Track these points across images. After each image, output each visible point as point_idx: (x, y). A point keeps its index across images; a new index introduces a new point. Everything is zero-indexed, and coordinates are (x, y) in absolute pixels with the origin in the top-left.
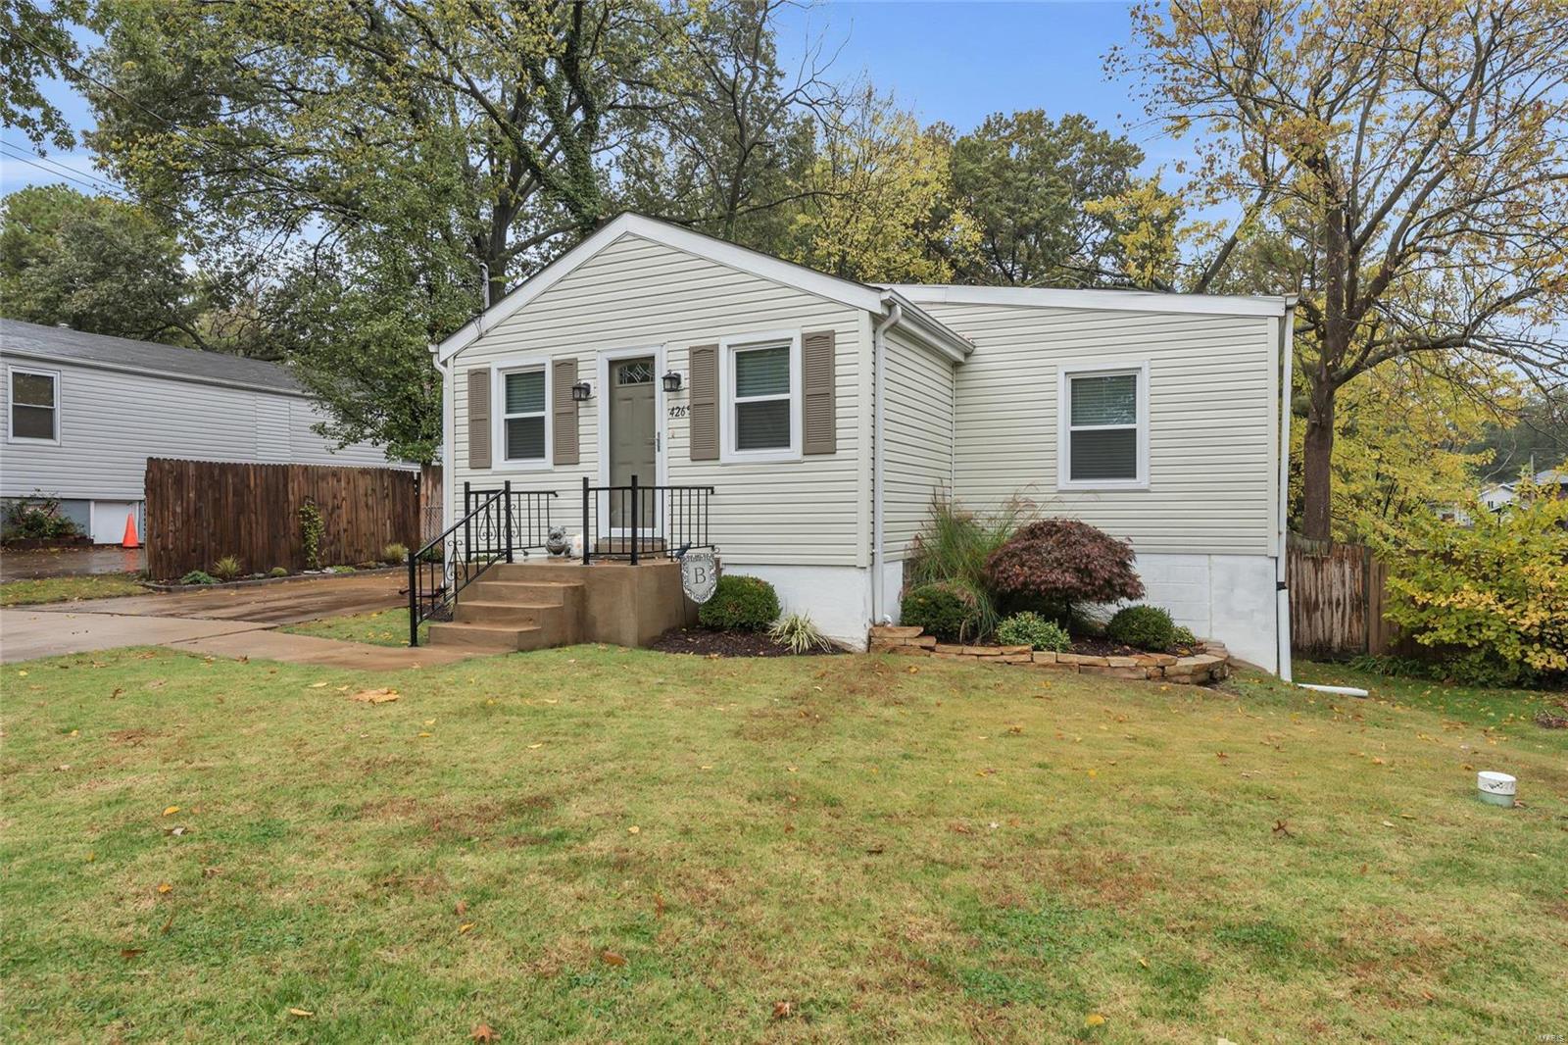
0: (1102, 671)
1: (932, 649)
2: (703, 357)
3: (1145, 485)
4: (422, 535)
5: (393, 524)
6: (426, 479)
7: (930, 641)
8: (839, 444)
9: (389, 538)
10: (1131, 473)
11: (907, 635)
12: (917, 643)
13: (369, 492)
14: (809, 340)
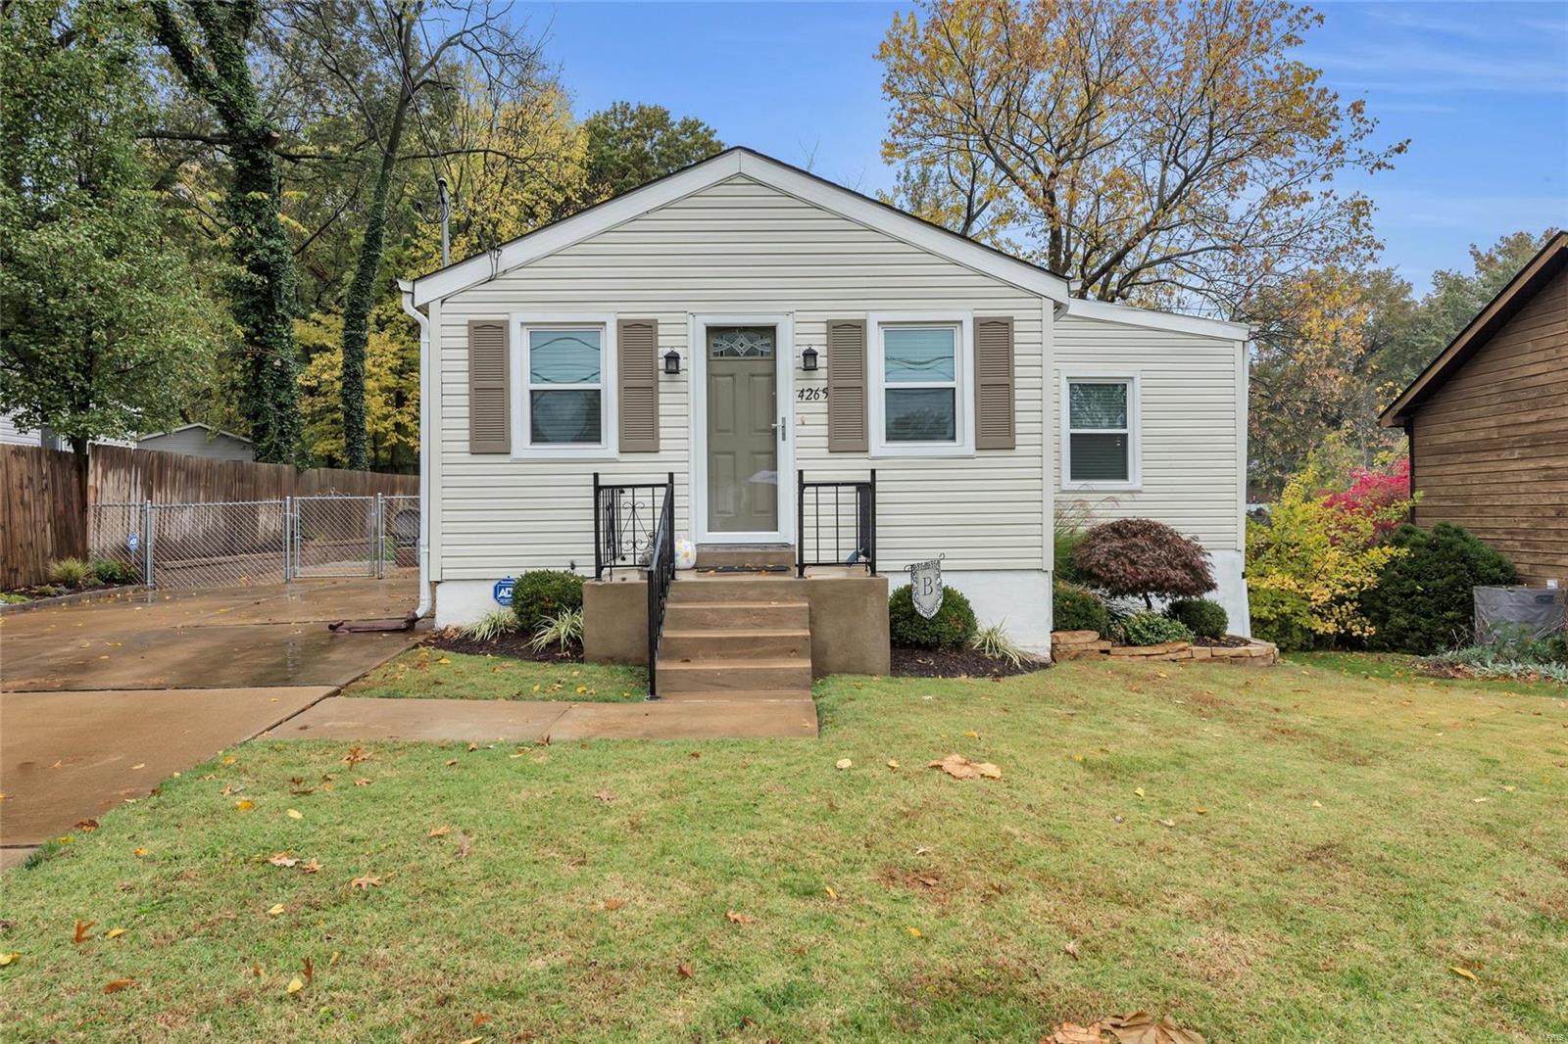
0: (1245, 661)
1: (1107, 652)
2: (847, 335)
3: (1137, 486)
4: (90, 545)
5: (54, 529)
6: (95, 465)
7: (1106, 645)
8: (1019, 439)
9: (49, 550)
10: (1124, 476)
11: (1088, 639)
12: (1096, 647)
13: (25, 481)
14: (983, 325)
